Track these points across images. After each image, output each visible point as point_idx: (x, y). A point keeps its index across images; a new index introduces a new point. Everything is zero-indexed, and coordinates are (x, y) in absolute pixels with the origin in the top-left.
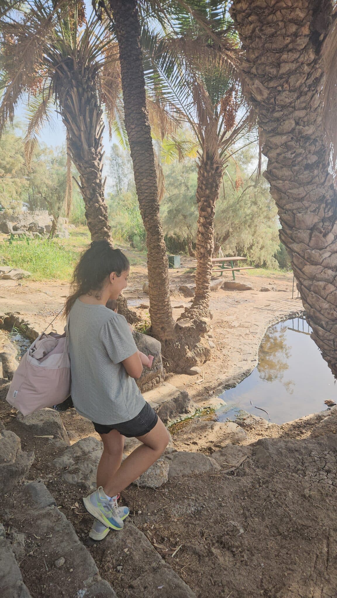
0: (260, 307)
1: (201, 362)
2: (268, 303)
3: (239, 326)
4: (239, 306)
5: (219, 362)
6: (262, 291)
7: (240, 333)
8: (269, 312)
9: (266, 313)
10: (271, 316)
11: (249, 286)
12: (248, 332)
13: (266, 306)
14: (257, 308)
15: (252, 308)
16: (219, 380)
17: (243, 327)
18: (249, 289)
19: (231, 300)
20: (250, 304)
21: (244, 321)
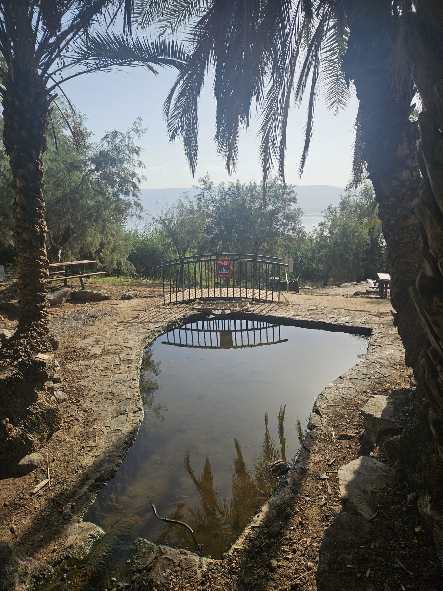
0: (126, 320)
1: (41, 440)
2: (135, 313)
3: (103, 354)
4: (96, 323)
5: (77, 428)
6: (122, 299)
7: (105, 365)
8: (140, 325)
9: (136, 327)
10: (144, 332)
11: (106, 295)
12: (117, 360)
13: (134, 318)
14: (122, 322)
15: (115, 323)
16: (80, 472)
17: (109, 354)
18: (106, 298)
19: (83, 316)
20: (111, 318)
21: (108, 344)
